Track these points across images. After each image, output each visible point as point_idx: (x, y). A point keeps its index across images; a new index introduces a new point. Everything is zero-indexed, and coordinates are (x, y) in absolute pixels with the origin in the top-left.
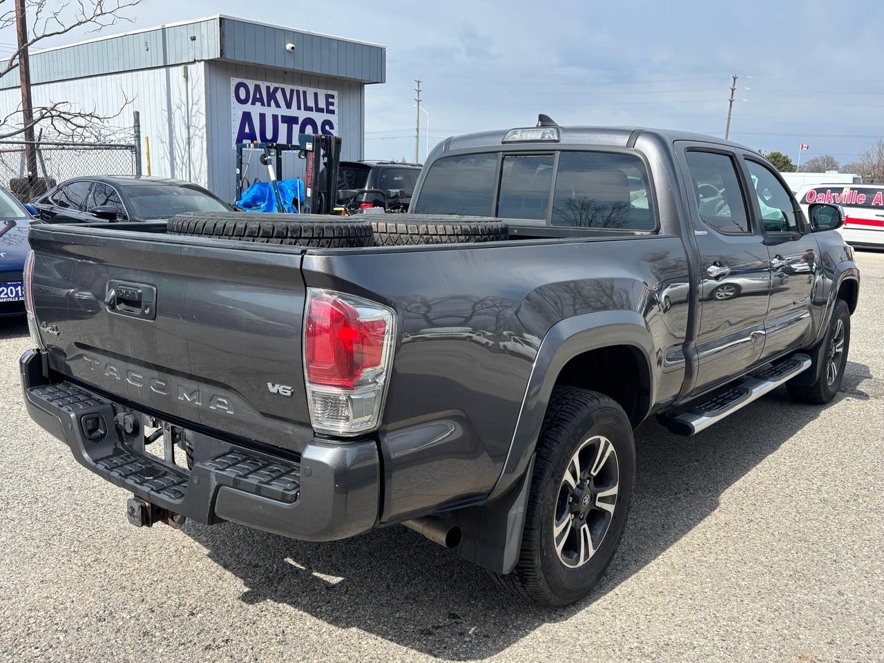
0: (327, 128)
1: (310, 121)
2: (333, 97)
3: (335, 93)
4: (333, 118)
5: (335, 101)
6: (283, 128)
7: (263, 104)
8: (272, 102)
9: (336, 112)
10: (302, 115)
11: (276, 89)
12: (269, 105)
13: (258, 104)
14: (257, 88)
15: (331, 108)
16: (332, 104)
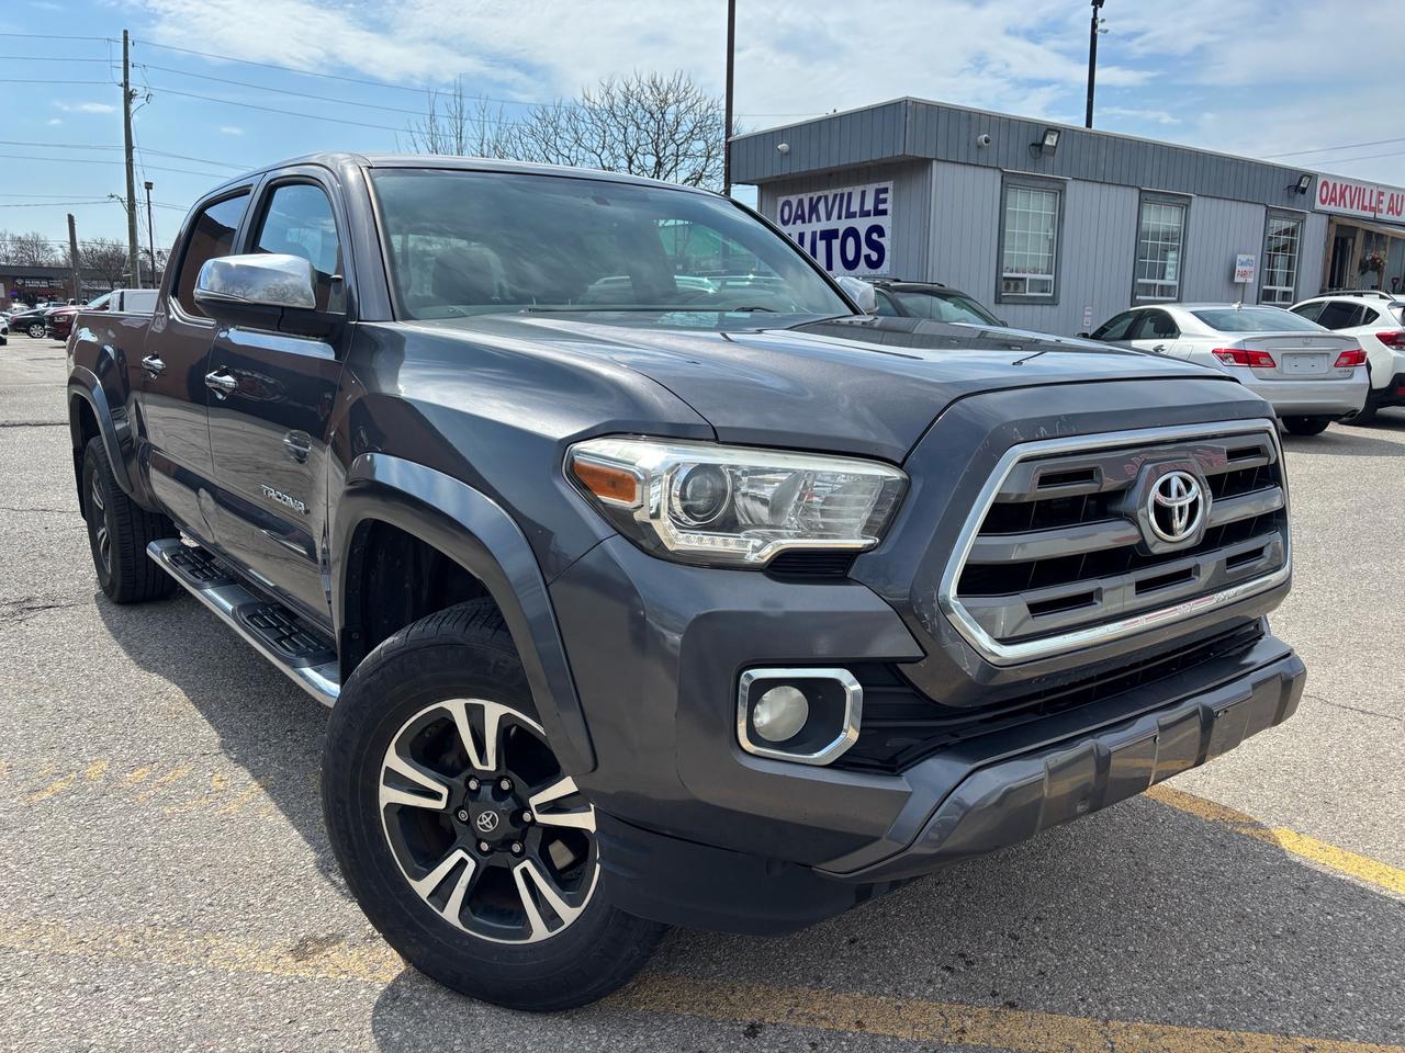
0: (875, 236)
1: (852, 232)
2: (885, 190)
3: (889, 185)
4: (885, 222)
5: (889, 196)
6: (821, 245)
7: (804, 222)
8: (814, 217)
9: (889, 212)
10: (843, 225)
11: (819, 199)
12: (810, 221)
13: (799, 222)
14: (801, 202)
15: (881, 207)
16: (885, 201)
